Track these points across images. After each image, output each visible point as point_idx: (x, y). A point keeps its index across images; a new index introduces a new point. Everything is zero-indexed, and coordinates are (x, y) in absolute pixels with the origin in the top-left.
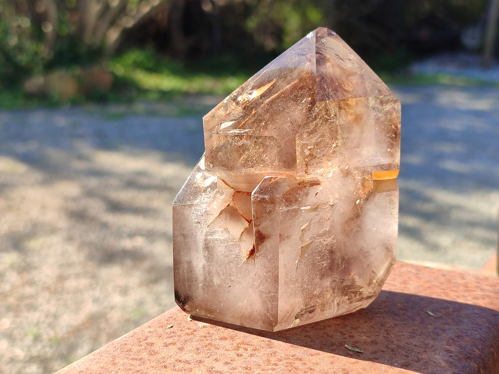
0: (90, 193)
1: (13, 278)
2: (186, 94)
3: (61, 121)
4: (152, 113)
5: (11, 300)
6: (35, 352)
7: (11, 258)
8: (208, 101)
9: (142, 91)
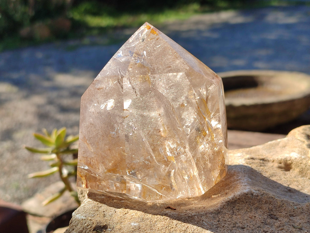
0: (50, 102)
1: (8, 156)
2: (115, 28)
3: (40, 55)
4: (93, 44)
5: (6, 168)
6: (16, 196)
7: (7, 145)
8: (127, 32)
9: (89, 28)
